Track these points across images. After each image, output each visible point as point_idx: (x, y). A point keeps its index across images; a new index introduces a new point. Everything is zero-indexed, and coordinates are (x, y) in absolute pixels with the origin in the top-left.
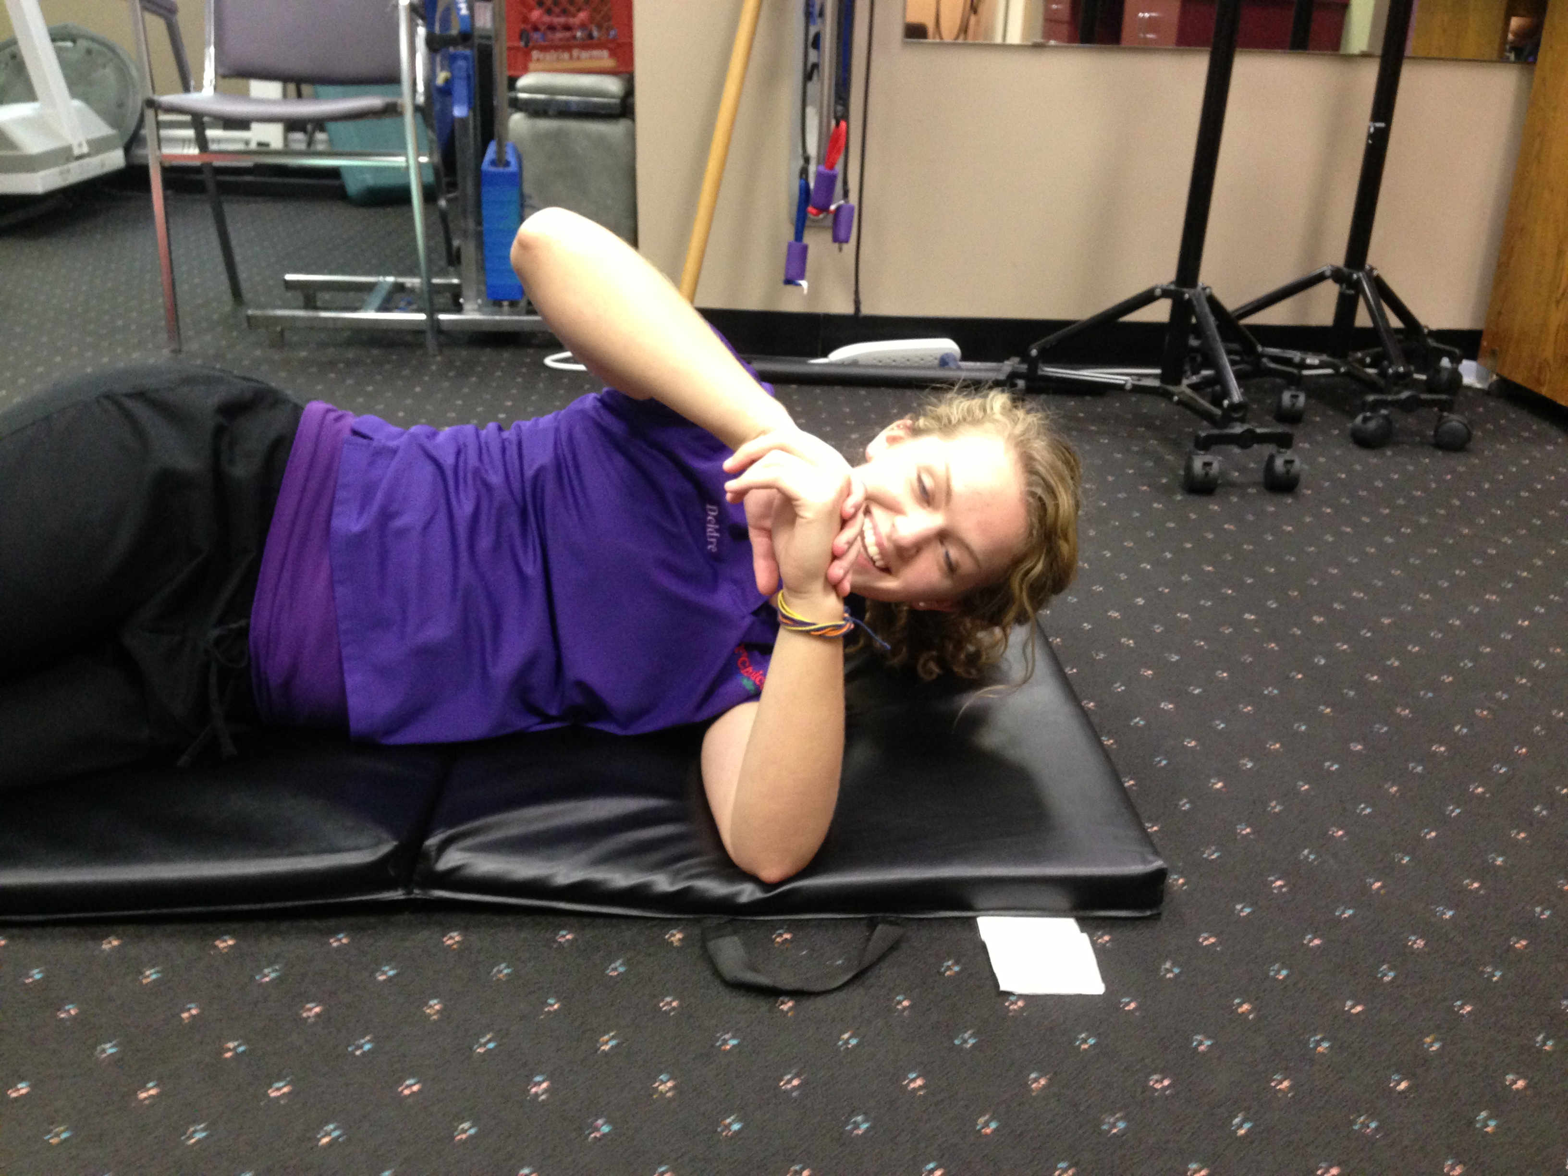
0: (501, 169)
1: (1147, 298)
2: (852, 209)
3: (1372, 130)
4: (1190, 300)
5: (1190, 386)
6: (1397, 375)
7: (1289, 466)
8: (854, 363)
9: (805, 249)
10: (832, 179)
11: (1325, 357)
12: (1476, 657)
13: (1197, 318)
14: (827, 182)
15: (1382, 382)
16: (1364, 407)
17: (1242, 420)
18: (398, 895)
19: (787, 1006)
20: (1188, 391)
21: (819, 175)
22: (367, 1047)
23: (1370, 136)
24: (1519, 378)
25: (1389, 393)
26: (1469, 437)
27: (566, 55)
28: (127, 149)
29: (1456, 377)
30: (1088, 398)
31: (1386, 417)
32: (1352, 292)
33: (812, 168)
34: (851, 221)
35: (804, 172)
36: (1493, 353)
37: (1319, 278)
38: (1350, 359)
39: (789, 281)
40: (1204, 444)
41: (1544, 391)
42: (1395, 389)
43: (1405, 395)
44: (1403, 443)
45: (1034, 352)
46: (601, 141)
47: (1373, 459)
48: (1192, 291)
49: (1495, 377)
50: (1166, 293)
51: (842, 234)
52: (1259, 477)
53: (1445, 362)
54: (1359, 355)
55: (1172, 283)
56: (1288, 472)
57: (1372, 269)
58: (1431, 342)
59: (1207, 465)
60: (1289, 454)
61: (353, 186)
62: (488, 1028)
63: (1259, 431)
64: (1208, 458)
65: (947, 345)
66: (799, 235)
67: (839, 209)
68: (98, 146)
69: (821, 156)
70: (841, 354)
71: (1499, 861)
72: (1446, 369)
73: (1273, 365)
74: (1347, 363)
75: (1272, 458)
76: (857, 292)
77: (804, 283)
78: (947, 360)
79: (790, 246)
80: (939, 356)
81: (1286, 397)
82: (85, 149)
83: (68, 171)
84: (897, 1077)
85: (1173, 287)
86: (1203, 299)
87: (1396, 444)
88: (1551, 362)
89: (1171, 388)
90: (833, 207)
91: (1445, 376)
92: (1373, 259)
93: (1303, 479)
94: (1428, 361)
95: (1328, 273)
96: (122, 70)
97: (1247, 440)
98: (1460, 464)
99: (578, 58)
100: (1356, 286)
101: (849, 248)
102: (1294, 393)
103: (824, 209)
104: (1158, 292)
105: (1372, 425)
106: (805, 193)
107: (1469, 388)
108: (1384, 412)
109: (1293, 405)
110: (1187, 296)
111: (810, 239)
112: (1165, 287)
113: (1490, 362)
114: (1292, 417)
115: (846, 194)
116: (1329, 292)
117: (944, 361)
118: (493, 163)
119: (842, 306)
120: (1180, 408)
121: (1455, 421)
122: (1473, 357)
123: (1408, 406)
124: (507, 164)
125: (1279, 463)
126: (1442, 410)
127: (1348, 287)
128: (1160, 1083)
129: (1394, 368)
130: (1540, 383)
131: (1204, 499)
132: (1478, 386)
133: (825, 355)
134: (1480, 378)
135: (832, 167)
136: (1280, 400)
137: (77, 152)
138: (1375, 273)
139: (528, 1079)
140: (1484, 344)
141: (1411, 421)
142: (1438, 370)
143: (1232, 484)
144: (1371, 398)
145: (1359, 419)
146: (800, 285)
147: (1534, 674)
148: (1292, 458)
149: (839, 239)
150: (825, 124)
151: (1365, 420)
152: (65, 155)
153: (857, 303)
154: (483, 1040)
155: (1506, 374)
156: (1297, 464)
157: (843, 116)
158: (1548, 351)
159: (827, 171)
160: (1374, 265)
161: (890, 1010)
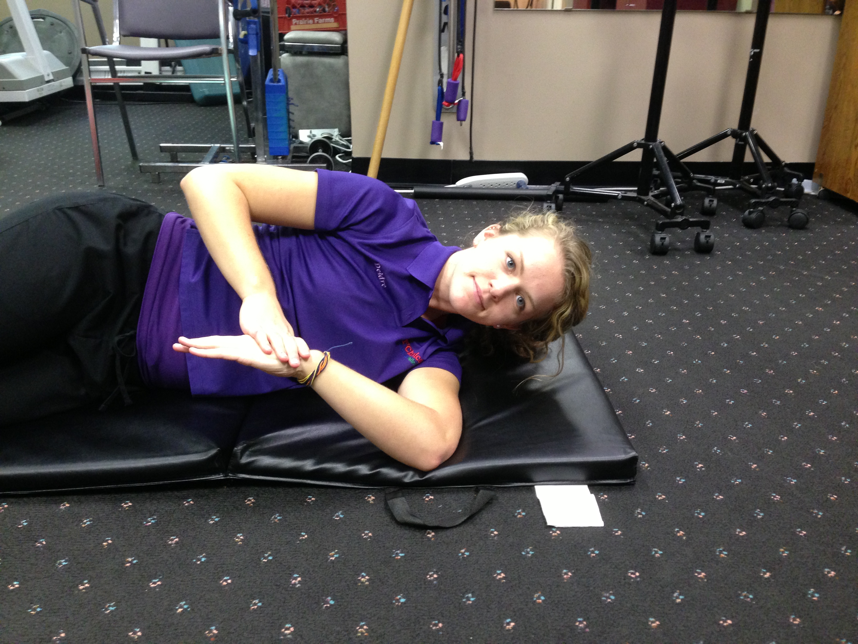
0: (275, 84)
1: (629, 148)
2: (467, 102)
3: (752, 53)
4: (652, 148)
5: (653, 196)
6: (767, 188)
7: (708, 239)
8: (470, 187)
9: (442, 124)
10: (456, 86)
11: (728, 179)
12: (810, 341)
13: (656, 159)
14: (453, 87)
15: (759, 192)
16: (749, 206)
17: (682, 214)
18: (220, 477)
19: (431, 535)
20: (652, 199)
21: (449, 84)
22: (203, 560)
23: (751, 57)
24: (835, 189)
25: (763, 198)
26: (807, 221)
27: (311, 21)
28: (74, 77)
29: (801, 189)
30: (598, 204)
31: (762, 211)
32: (742, 143)
33: (445, 80)
34: (466, 109)
35: (440, 82)
36: (821, 176)
37: (724, 136)
38: (742, 180)
39: (433, 143)
40: (661, 228)
41: (849, 195)
42: (767, 196)
43: (772, 199)
44: (771, 226)
45: (568, 179)
46: (331, 68)
47: (755, 235)
48: (654, 144)
49: (822, 189)
50: (639, 145)
51: (462, 117)
52: (693, 245)
53: (795, 181)
54: (747, 177)
55: (643, 140)
56: (707, 242)
57: (753, 130)
58: (787, 170)
59: (663, 239)
60: (708, 232)
61: (197, 95)
62: (269, 549)
63: (691, 220)
64: (663, 235)
65: (521, 176)
66: (438, 117)
67: (460, 101)
68: (58, 75)
69: (450, 73)
70: (462, 183)
71: (822, 452)
72: (794, 184)
73: (699, 184)
74: (740, 182)
75: (698, 235)
76: (471, 148)
77: (441, 144)
78: (521, 184)
79: (433, 122)
80: (516, 183)
81: (707, 201)
82: (51, 77)
83: (42, 89)
84: (490, 572)
85: (643, 142)
86: (660, 147)
87: (767, 226)
88: (853, 180)
89: (643, 197)
90: (456, 101)
91: (794, 188)
92: (753, 125)
93: (715, 245)
94: (785, 181)
95: (729, 133)
96: (70, 34)
97: (684, 225)
98: (803, 236)
99: (318, 23)
100: (745, 139)
101: (466, 123)
102: (711, 199)
103: (452, 102)
104: (635, 145)
105: (754, 216)
106: (441, 95)
107: (808, 195)
108: (760, 208)
109: (711, 205)
110: (651, 146)
111: (445, 119)
112: (638, 142)
113: (819, 180)
114: (710, 212)
115: (464, 94)
116: (730, 143)
117: (519, 185)
118: (272, 80)
119: (463, 156)
120: (648, 208)
121: (800, 213)
122: (810, 178)
123: (772, 205)
124: (279, 81)
125: (702, 237)
126: (792, 207)
127: (740, 141)
128: (634, 575)
129: (766, 184)
130: (847, 191)
131: (662, 257)
132: (813, 193)
133: (454, 183)
134: (814, 189)
135: (455, 79)
136: (703, 203)
137: (47, 79)
138: (755, 132)
139: (290, 576)
140: (816, 170)
141: (775, 213)
142: (791, 185)
143: (677, 250)
144: (753, 201)
145: (747, 212)
146: (439, 144)
147: (841, 350)
148: (709, 235)
149: (460, 119)
150: (451, 56)
151: (750, 213)
152: (40, 81)
153: (471, 154)
154: (266, 555)
155: (828, 187)
156: (712, 237)
157: (461, 51)
158: (851, 175)
159: (452, 81)
160: (755, 128)
161: (487, 536)
